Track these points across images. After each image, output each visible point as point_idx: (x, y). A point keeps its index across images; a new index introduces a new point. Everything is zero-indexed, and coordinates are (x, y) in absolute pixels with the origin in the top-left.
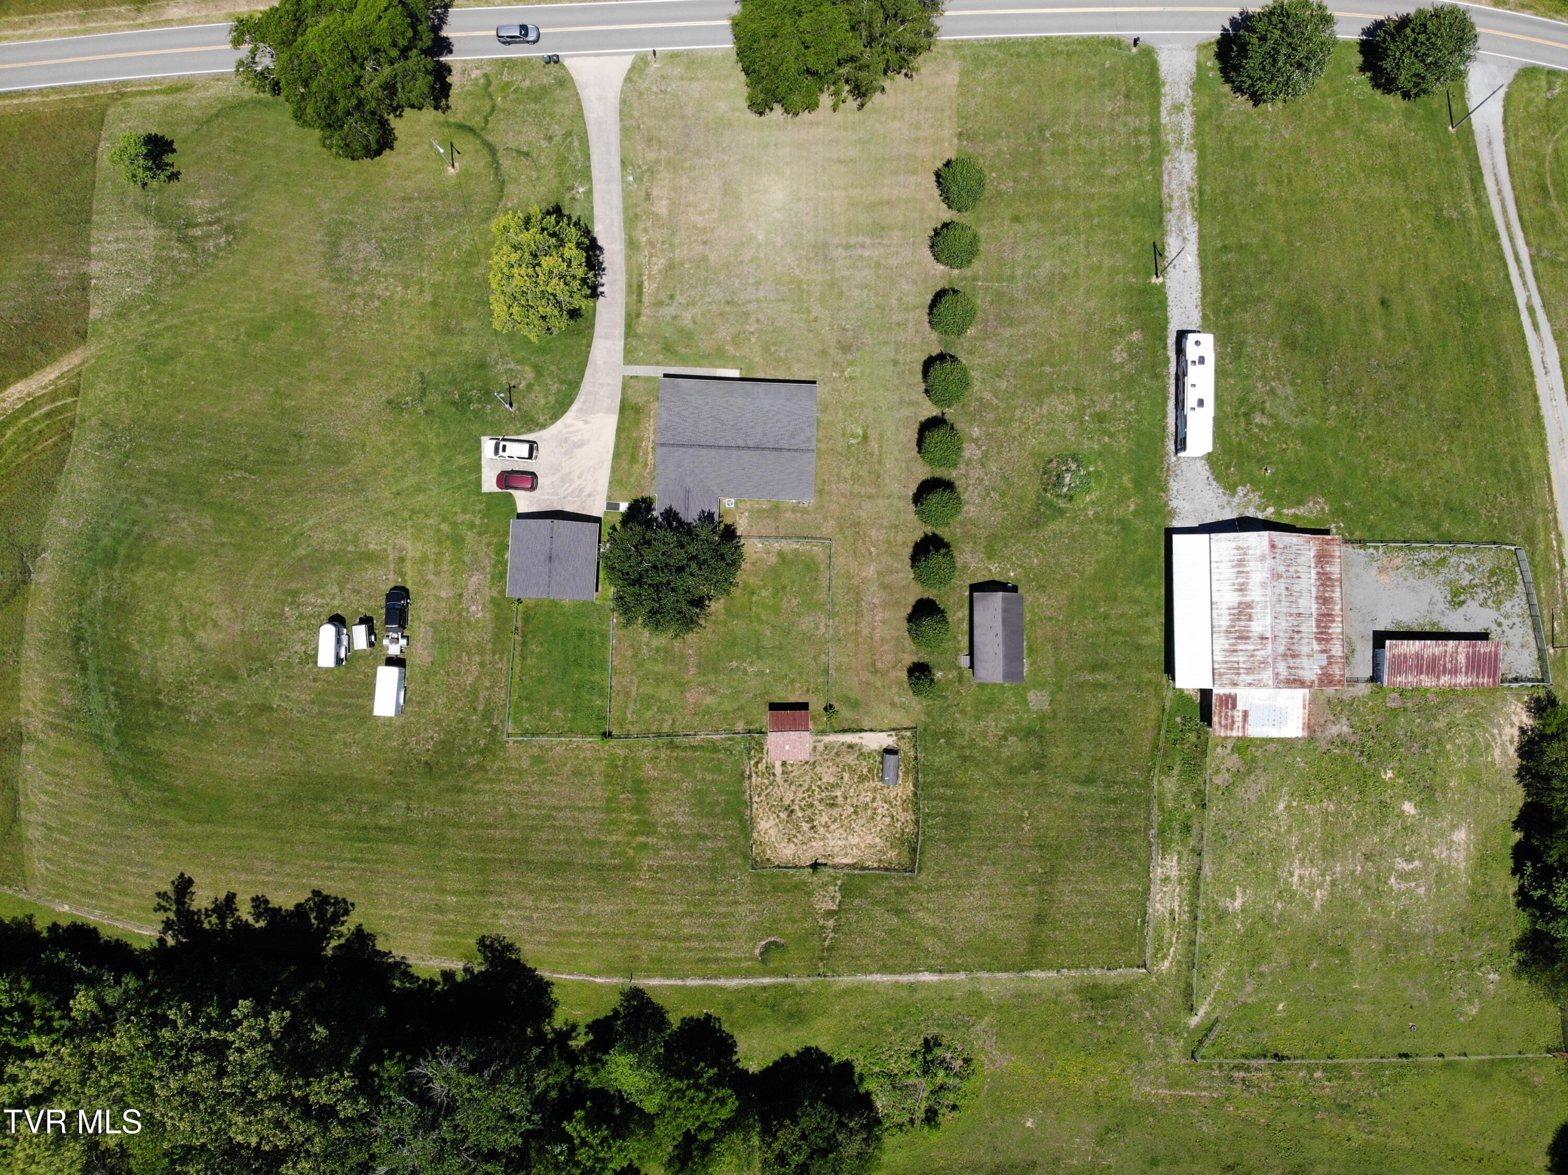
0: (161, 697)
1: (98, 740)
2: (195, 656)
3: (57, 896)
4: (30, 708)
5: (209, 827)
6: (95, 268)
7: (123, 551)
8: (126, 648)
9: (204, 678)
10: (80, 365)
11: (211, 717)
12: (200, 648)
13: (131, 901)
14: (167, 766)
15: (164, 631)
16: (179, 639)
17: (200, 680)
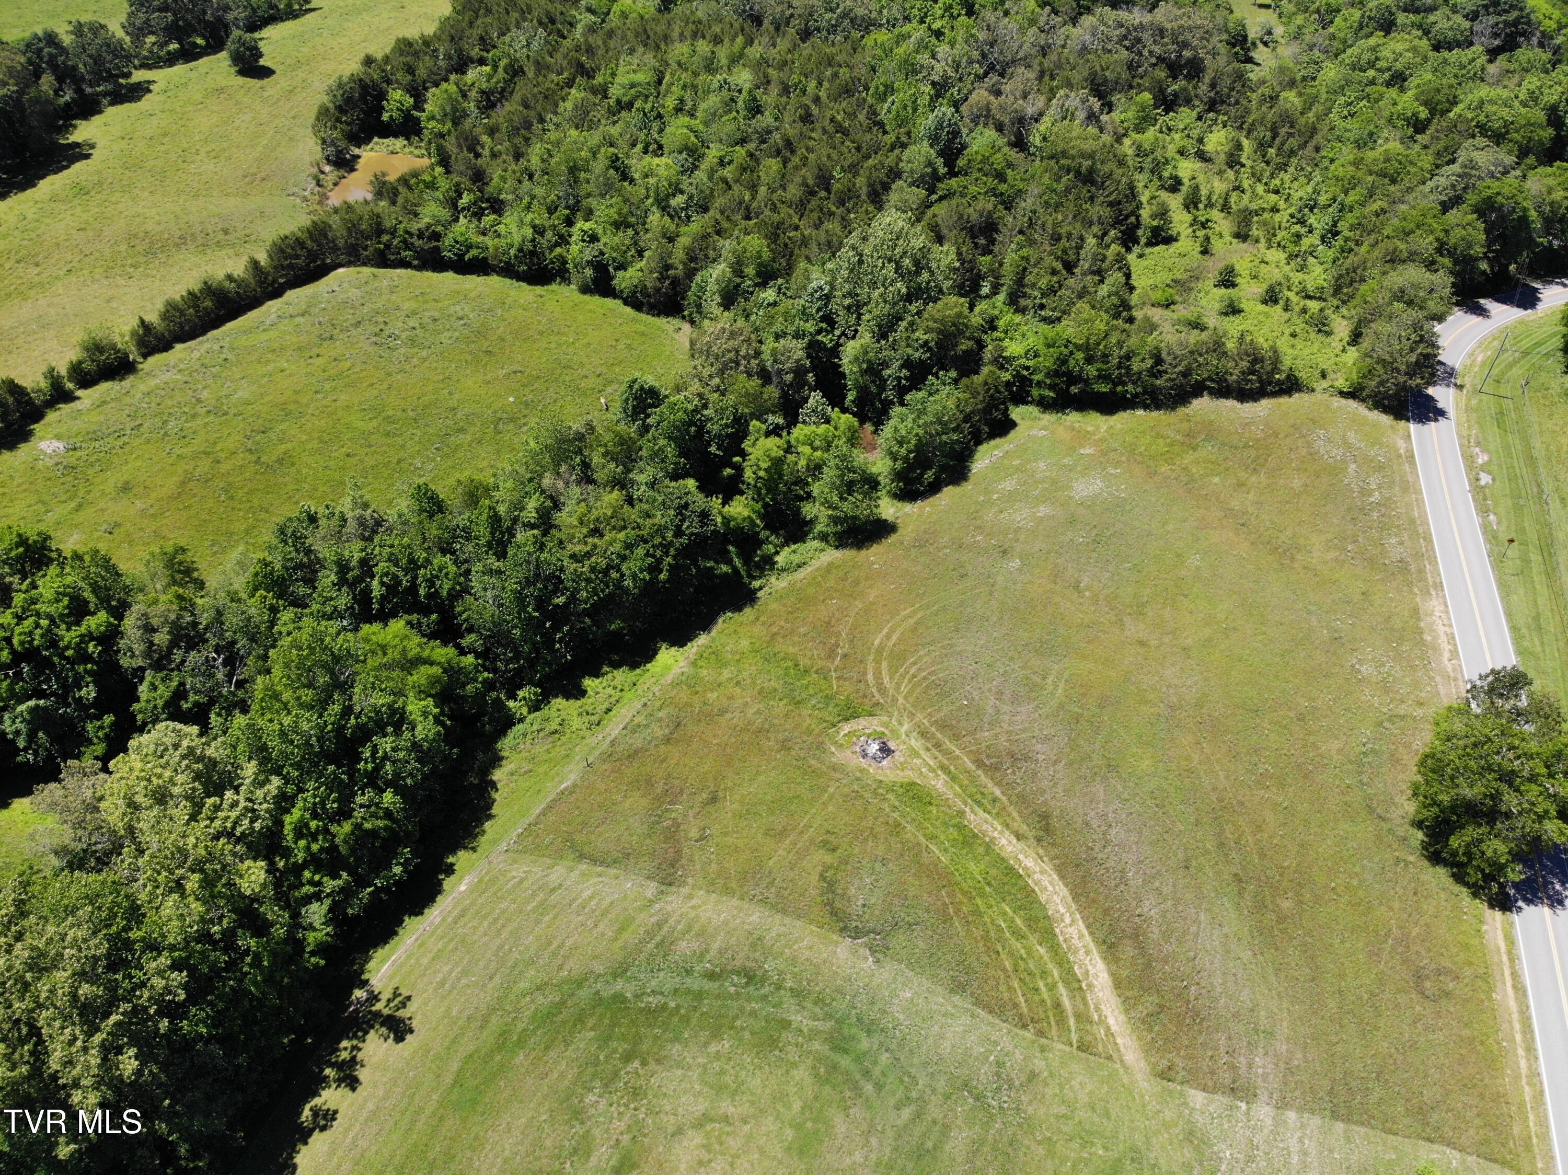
0: (636, 1064)
2: (671, 1122)
3: (480, 881)
4: (694, 902)
5: (448, 1079)
6: (1264, 1112)
7: (845, 1062)
8: (716, 1035)
9: (637, 1130)
10: (1122, 1061)
11: (582, 1123)
12: (679, 1131)
14: (547, 1048)
15: (720, 1089)
16: (702, 1106)
17: (637, 1122)
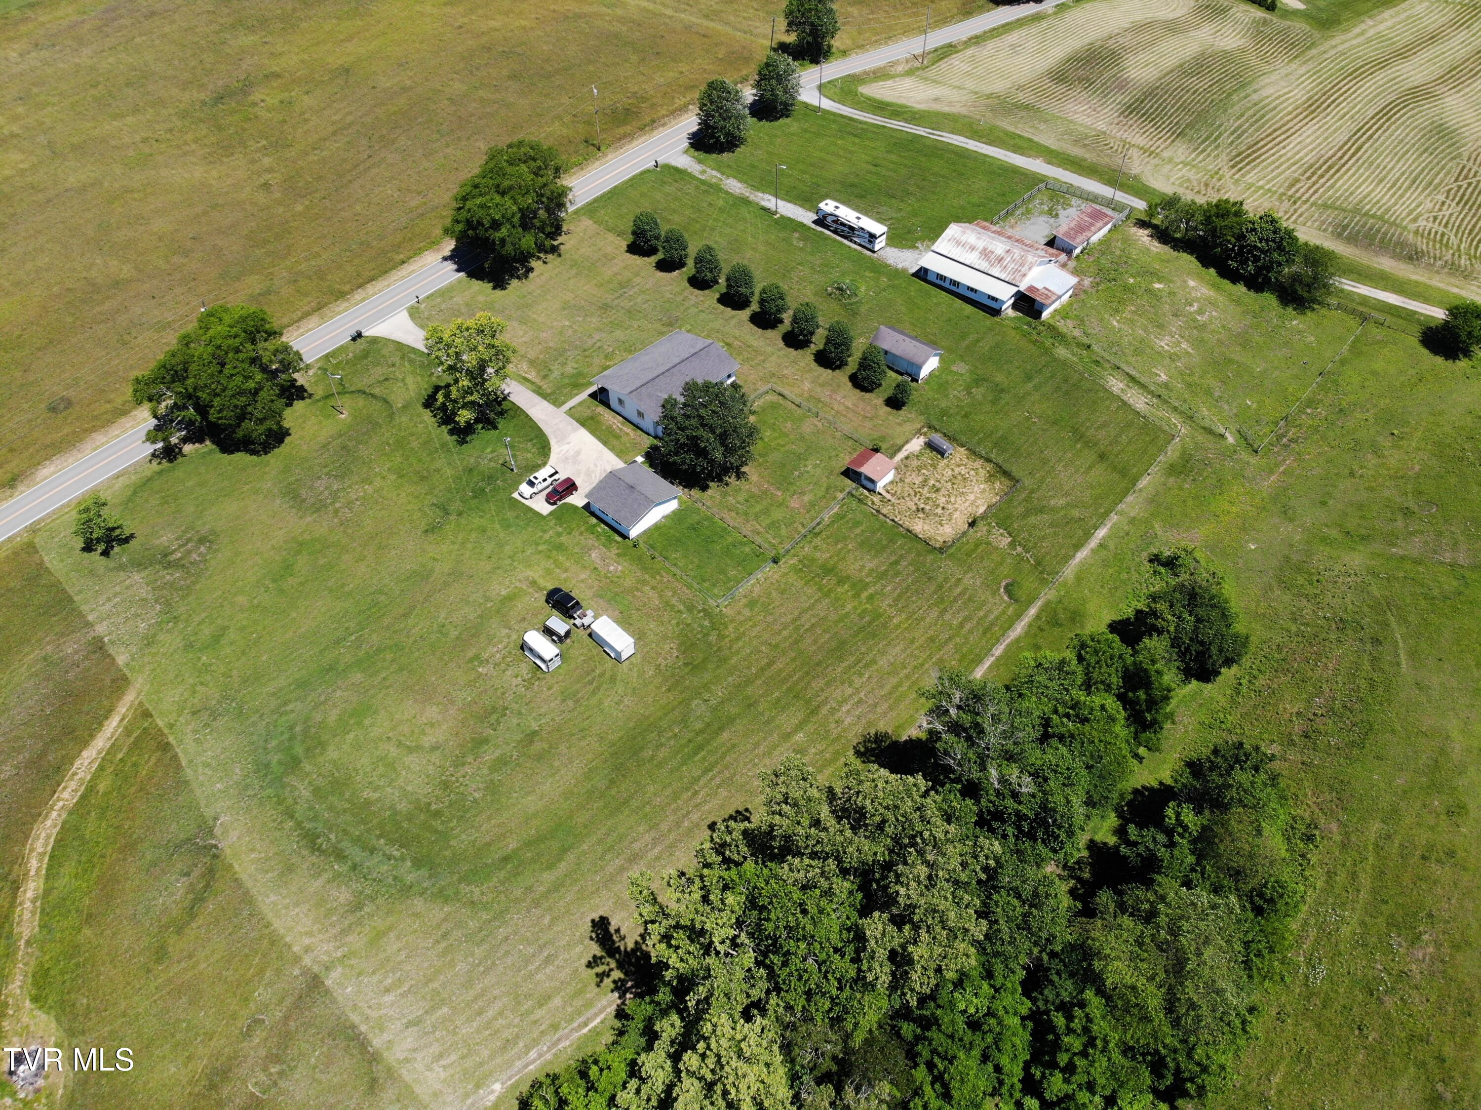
0: (434, 807)
1: (406, 890)
2: (436, 757)
3: (478, 1086)
5: (571, 857)
7: (299, 750)
8: (368, 803)
9: (459, 763)
10: (137, 697)
11: (492, 781)
12: (434, 748)
13: (557, 1001)
14: (488, 844)
15: (391, 766)
16: (408, 760)
17: (456, 766)
